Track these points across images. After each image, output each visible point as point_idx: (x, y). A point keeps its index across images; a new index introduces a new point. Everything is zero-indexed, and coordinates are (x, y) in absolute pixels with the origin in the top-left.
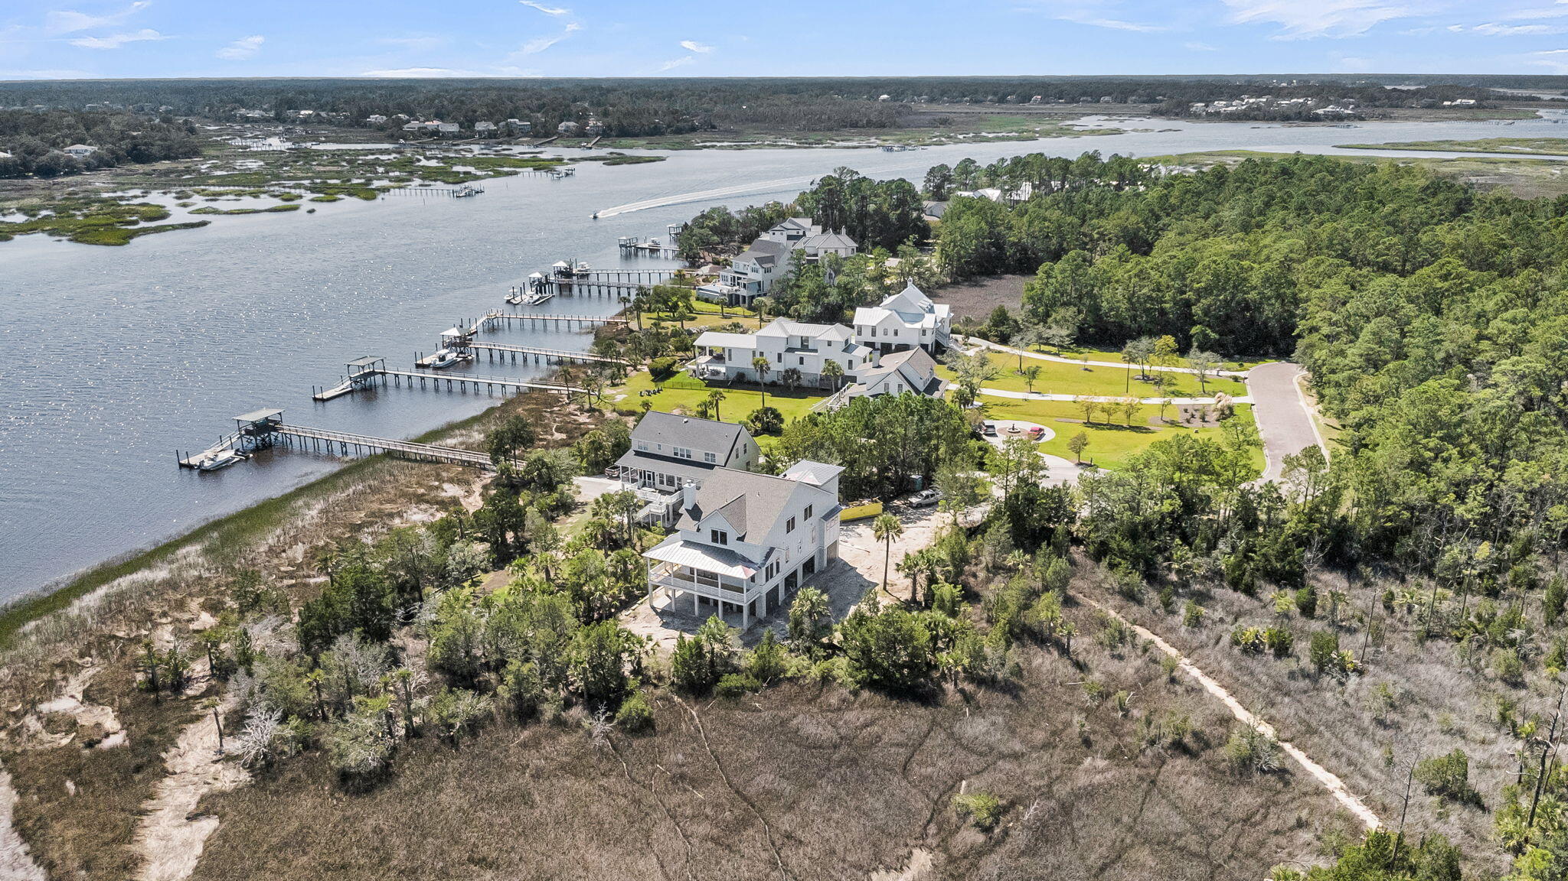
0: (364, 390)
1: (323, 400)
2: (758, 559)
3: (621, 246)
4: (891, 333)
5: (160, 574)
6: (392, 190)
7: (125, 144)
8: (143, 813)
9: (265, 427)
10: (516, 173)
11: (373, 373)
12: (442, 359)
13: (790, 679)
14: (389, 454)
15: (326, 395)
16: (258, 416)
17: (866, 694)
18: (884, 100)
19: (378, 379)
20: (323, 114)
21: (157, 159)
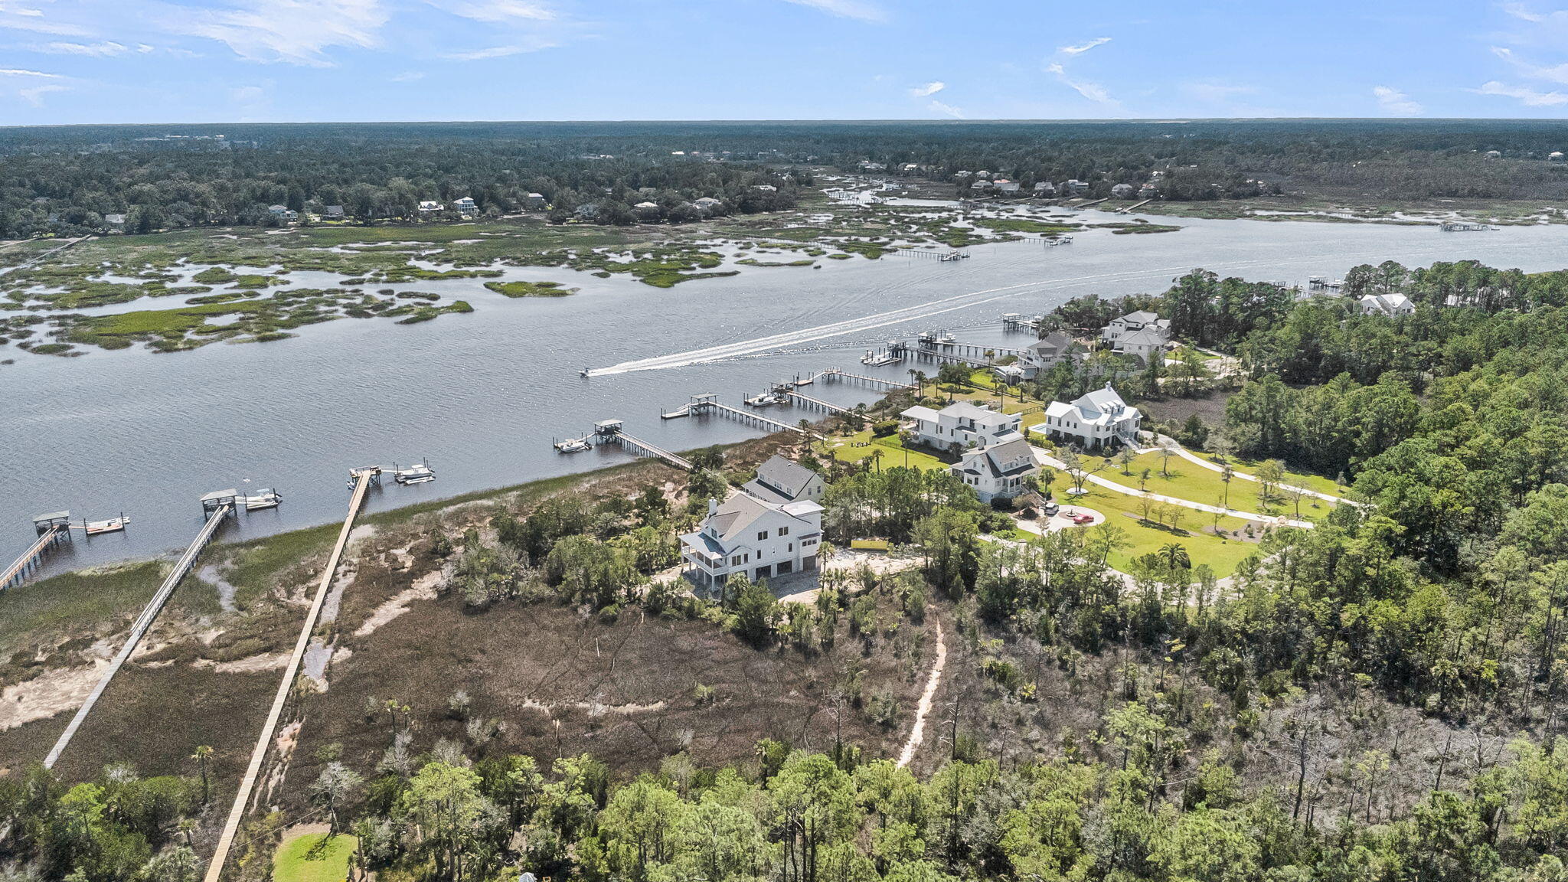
0: (700, 415)
1: (666, 419)
2: (727, 550)
3: (1005, 321)
4: (1072, 425)
5: (489, 503)
6: (900, 252)
7: (738, 198)
8: (389, 600)
9: (611, 431)
10: (1019, 238)
11: (708, 405)
12: (761, 400)
13: (703, 619)
14: (662, 460)
15: (667, 416)
16: (607, 423)
17: (731, 636)
18: (1554, 159)
19: (711, 408)
20: (924, 168)
21: (760, 211)
